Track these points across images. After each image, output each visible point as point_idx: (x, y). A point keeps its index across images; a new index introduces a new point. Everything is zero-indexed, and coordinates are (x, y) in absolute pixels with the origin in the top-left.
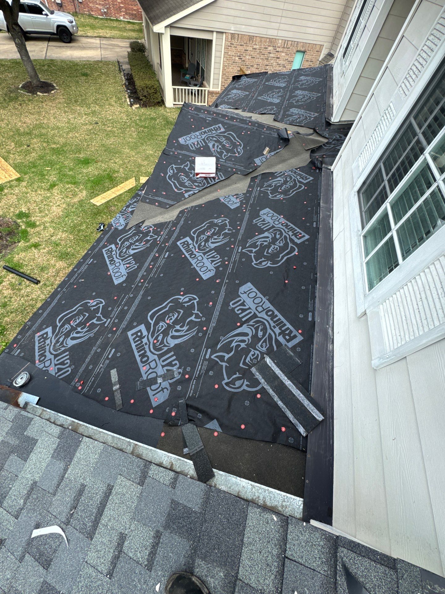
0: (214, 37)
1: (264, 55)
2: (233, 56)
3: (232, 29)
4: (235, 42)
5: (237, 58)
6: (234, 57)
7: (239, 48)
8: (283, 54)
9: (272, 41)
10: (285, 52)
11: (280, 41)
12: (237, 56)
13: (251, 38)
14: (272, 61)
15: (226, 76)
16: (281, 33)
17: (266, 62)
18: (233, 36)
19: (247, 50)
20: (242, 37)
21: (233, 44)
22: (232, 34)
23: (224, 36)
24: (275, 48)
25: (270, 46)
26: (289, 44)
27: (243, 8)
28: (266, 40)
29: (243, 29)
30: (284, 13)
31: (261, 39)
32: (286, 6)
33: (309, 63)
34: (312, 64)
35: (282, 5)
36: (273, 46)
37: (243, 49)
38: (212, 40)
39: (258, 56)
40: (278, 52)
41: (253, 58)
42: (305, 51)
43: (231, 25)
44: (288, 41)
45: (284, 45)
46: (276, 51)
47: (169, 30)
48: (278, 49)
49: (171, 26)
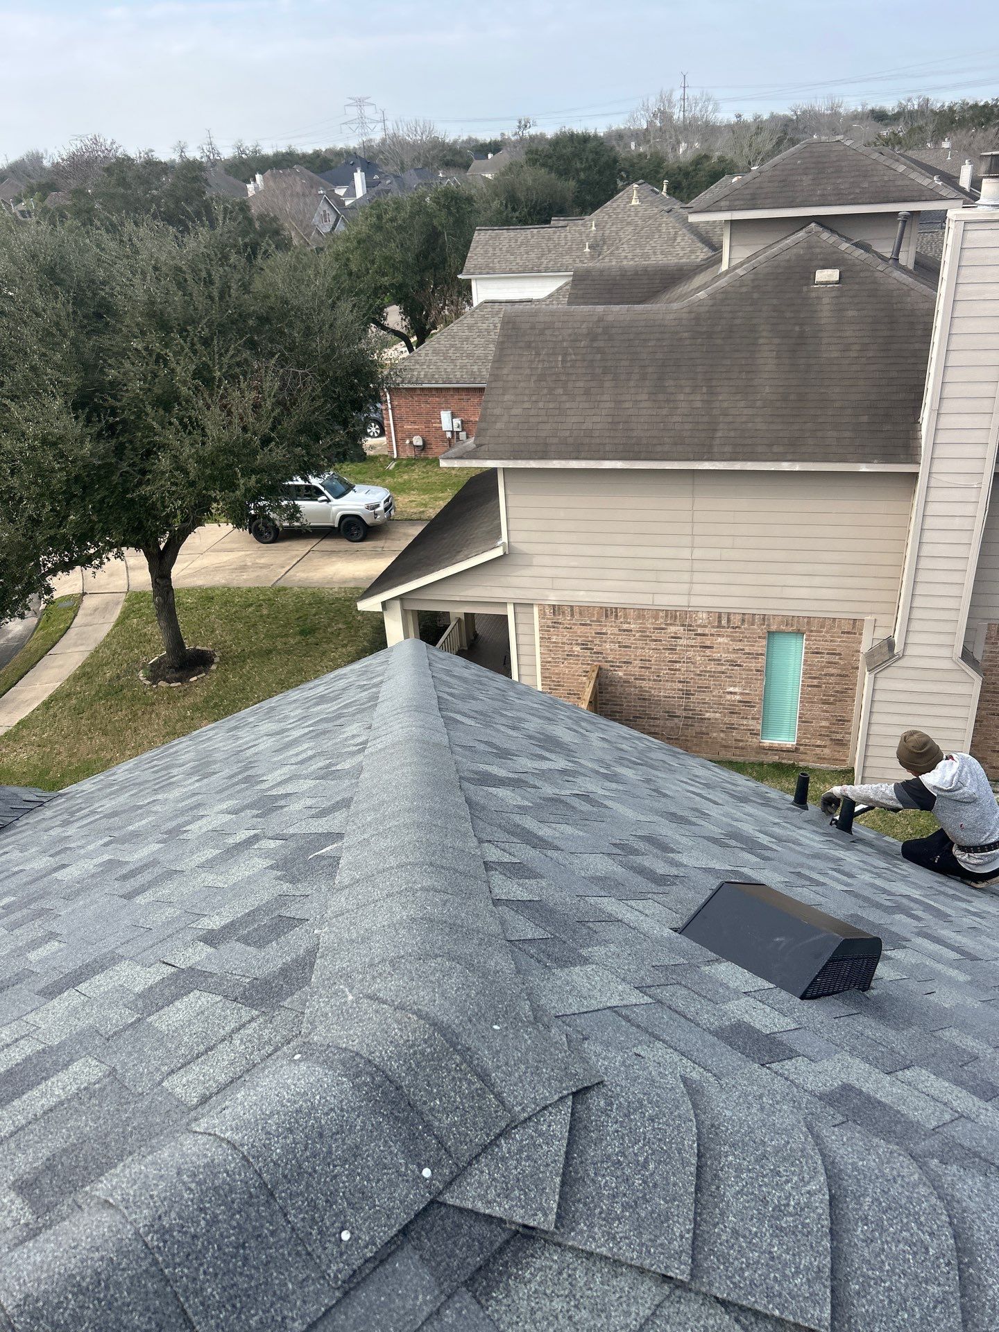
0: (510, 612)
1: (660, 641)
2: (563, 643)
3: (553, 598)
4: (566, 620)
5: (577, 649)
6: (567, 648)
7: (580, 630)
8: (720, 640)
9: (673, 616)
10: (727, 636)
11: (705, 616)
12: (577, 644)
13: (609, 612)
14: (690, 654)
15: (554, 681)
16: (696, 601)
17: (668, 655)
18: (556, 609)
19: (604, 634)
20: (584, 610)
21: (560, 623)
22: (554, 606)
23: (536, 609)
24: (689, 628)
25: (671, 624)
26: (736, 620)
27: (573, 564)
28: (656, 613)
29: (582, 597)
30: (697, 566)
31: (641, 613)
32: (698, 553)
33: (826, 658)
34: (840, 659)
35: (686, 553)
36: (683, 625)
37: (590, 632)
38: (506, 616)
39: (640, 644)
40: (704, 635)
41: (626, 647)
42: (799, 633)
43: (547, 592)
44: (729, 614)
45: (720, 622)
46: (696, 635)
47: (398, 604)
48: (700, 631)
49: (401, 598)
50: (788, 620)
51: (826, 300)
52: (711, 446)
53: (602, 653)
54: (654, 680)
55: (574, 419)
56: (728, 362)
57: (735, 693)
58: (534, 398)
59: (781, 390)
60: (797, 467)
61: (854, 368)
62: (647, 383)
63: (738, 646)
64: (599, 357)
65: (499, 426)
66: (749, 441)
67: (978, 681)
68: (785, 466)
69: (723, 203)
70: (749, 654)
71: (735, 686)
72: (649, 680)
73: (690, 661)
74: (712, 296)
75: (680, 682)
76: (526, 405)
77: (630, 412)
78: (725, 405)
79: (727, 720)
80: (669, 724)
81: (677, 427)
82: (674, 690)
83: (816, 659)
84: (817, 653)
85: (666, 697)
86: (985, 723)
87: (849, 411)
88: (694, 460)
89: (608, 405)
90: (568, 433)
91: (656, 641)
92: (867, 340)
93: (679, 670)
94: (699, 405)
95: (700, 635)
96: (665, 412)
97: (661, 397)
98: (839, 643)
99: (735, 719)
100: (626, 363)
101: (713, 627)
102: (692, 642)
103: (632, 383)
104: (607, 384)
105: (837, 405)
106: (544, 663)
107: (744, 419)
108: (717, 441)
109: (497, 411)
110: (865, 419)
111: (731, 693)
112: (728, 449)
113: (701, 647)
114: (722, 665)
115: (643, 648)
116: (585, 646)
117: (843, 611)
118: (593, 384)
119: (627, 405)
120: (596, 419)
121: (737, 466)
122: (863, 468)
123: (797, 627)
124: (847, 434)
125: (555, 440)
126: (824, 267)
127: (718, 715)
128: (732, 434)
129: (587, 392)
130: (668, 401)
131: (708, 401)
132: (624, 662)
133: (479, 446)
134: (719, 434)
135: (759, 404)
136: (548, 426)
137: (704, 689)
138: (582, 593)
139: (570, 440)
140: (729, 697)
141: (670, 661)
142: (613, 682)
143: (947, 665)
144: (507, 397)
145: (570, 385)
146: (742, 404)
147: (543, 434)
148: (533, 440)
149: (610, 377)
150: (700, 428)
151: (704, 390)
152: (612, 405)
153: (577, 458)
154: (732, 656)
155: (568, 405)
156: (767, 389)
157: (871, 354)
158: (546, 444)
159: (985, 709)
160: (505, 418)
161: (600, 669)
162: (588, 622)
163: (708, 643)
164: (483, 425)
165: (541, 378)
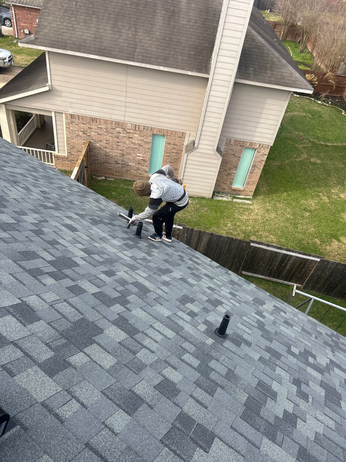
0: (53, 115)
1: (113, 133)
2: (75, 130)
3: (71, 111)
4: (76, 121)
5: (81, 133)
6: (77, 132)
7: (82, 126)
8: (135, 135)
9: (118, 124)
10: (138, 134)
11: (130, 125)
12: (81, 131)
13: (94, 120)
14: (124, 140)
15: (71, 145)
16: (127, 119)
17: (116, 140)
18: (72, 116)
19: (91, 128)
20: (83, 118)
21: (74, 122)
22: (71, 114)
23: (64, 115)
24: (124, 129)
25: (117, 127)
26: (142, 128)
27: (79, 98)
28: (112, 122)
29: (82, 112)
30: (128, 105)
31: (106, 122)
32: (128, 100)
33: (172, 146)
34: (177, 147)
35: (123, 99)
36: (122, 128)
37: (86, 127)
38: (52, 117)
39: (105, 134)
40: (130, 133)
41: (100, 134)
42: (163, 136)
43: (68, 108)
44: (139, 126)
45: (135, 128)
46: (127, 132)
47: (3, 105)
48: (128, 131)
49: (5, 103)
50: (160, 130)
52: (134, 55)
53: (91, 136)
54: (111, 149)
55: (79, 33)
56: (144, 18)
57: (140, 156)
58: (62, 20)
59: (163, 35)
60: (166, 69)
61: (191, 30)
62: (110, 22)
63: (142, 138)
64: (91, 6)
65: (45, 31)
66: (148, 55)
67: (221, 159)
68: (161, 68)
70: (145, 142)
71: (140, 154)
72: (109, 148)
73: (124, 142)
75: (120, 150)
76: (58, 23)
77: (102, 34)
78: (141, 38)
79: (137, 166)
80: (116, 166)
81: (121, 44)
82: (118, 153)
83: (169, 146)
84: (169, 144)
85: (115, 156)
86: (222, 173)
87: (187, 49)
88: (127, 60)
89: (94, 29)
90: (76, 39)
91: (111, 133)
92: (197, 19)
93: (120, 146)
94: (130, 36)
95: (128, 133)
96: (117, 36)
97: (116, 29)
98: (177, 141)
99: (139, 166)
100: (103, 11)
101: (133, 130)
102: (125, 135)
103: (104, 21)
104: (94, 19)
105: (183, 45)
106: (68, 138)
107: (148, 45)
108: (136, 53)
109: (45, 24)
110: (192, 53)
111: (139, 156)
112: (140, 57)
113: (128, 137)
114: (136, 145)
115: (107, 136)
116: (84, 132)
117: (179, 129)
118: (88, 18)
119: (101, 31)
120: (88, 35)
121: (144, 65)
122: (190, 73)
123: (163, 133)
124: (185, 58)
125: (70, 42)
127: (134, 164)
128: (142, 51)
129: (85, 22)
130: (118, 32)
131: (134, 35)
132: (99, 141)
133: (36, 39)
134: (137, 50)
135: (154, 39)
136: (67, 35)
137: (129, 154)
138: (83, 110)
139: (77, 43)
140: (138, 158)
141: (117, 142)
142: (95, 148)
143: (212, 152)
144: (50, 18)
145: (78, 17)
146: (147, 38)
147: (65, 38)
148: (61, 40)
149: (95, 16)
150: (131, 46)
151: (133, 29)
152: (95, 30)
153: (79, 52)
154: (140, 142)
155: (76, 26)
156: (158, 34)
157: (198, 25)
159: (222, 169)
160: (49, 28)
161: (90, 142)
162: (85, 123)
163: (131, 136)
164: (38, 29)
165: (66, 11)
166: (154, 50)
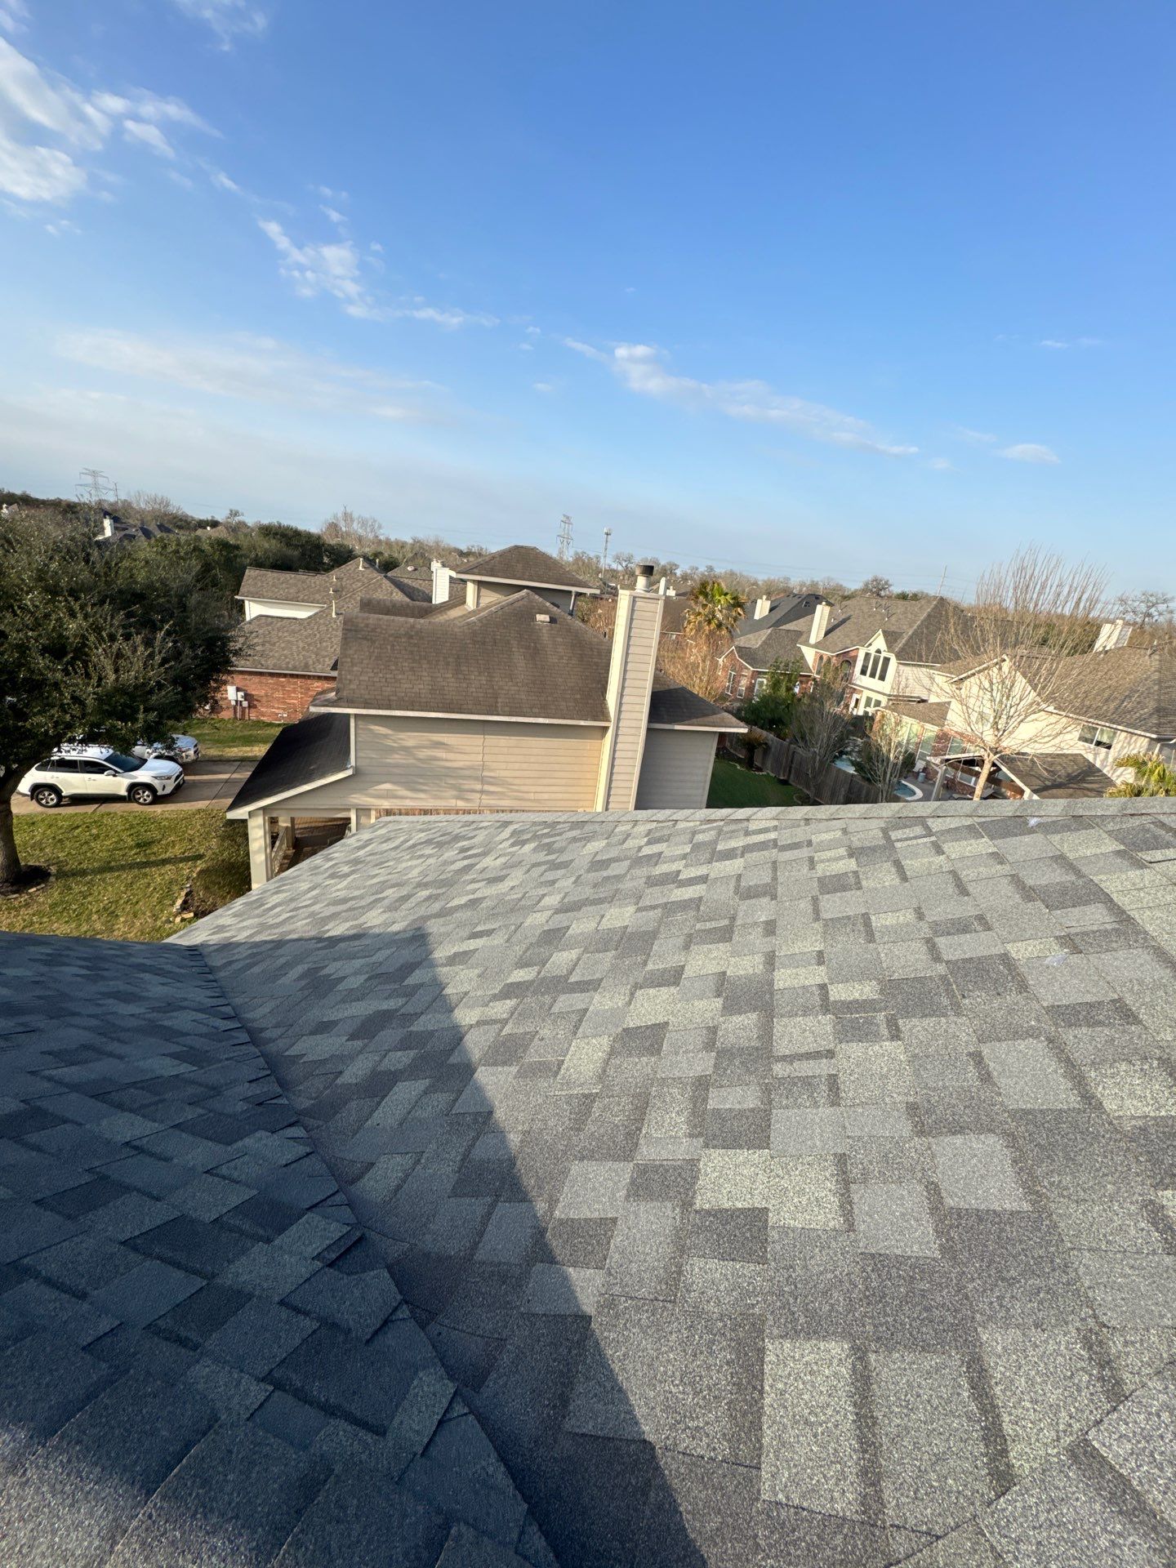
0: (353, 815)
3: (387, 804)
11: (487, 812)
13: (426, 812)
16: (483, 803)
18: (388, 812)
20: (409, 811)
22: (387, 810)
23: (373, 813)
28: (457, 812)
29: (407, 803)
30: (485, 780)
31: (446, 813)
32: (485, 773)
35: (478, 772)
38: (349, 819)
43: (383, 801)
47: (261, 812)
49: (264, 809)
51: (544, 631)
52: (496, 707)
55: (406, 686)
56: (496, 659)
58: (375, 671)
59: (530, 677)
60: (548, 721)
61: (568, 669)
62: (450, 667)
64: (416, 649)
65: (353, 687)
66: (518, 705)
69: (475, 570)
74: (480, 620)
76: (372, 675)
77: (442, 684)
78: (500, 684)
81: (474, 694)
87: (570, 692)
88: (488, 714)
89: (427, 678)
90: (403, 695)
92: (571, 655)
94: (484, 682)
96: (464, 685)
97: (461, 676)
100: (434, 654)
103: (440, 667)
104: (424, 666)
105: (563, 688)
107: (513, 692)
108: (499, 705)
109: (350, 678)
112: (507, 709)
118: (414, 665)
119: (439, 679)
120: (421, 687)
121: (514, 719)
122: (582, 723)
124: (571, 704)
125: (395, 698)
126: (540, 613)
128: (508, 701)
129: (412, 669)
130: (465, 679)
131: (489, 681)
133: (339, 699)
134: (500, 700)
135: (519, 684)
136: (389, 689)
138: (408, 800)
139: (406, 698)
145: (399, 664)
146: (510, 684)
148: (379, 696)
149: (425, 662)
150: (489, 696)
151: (486, 674)
152: (430, 679)
153: (413, 710)
155: (400, 677)
156: (523, 677)
158: (389, 700)
160: (358, 682)
164: (341, 686)
165: (378, 658)
166: (523, 697)
